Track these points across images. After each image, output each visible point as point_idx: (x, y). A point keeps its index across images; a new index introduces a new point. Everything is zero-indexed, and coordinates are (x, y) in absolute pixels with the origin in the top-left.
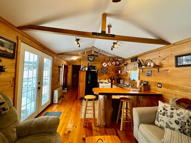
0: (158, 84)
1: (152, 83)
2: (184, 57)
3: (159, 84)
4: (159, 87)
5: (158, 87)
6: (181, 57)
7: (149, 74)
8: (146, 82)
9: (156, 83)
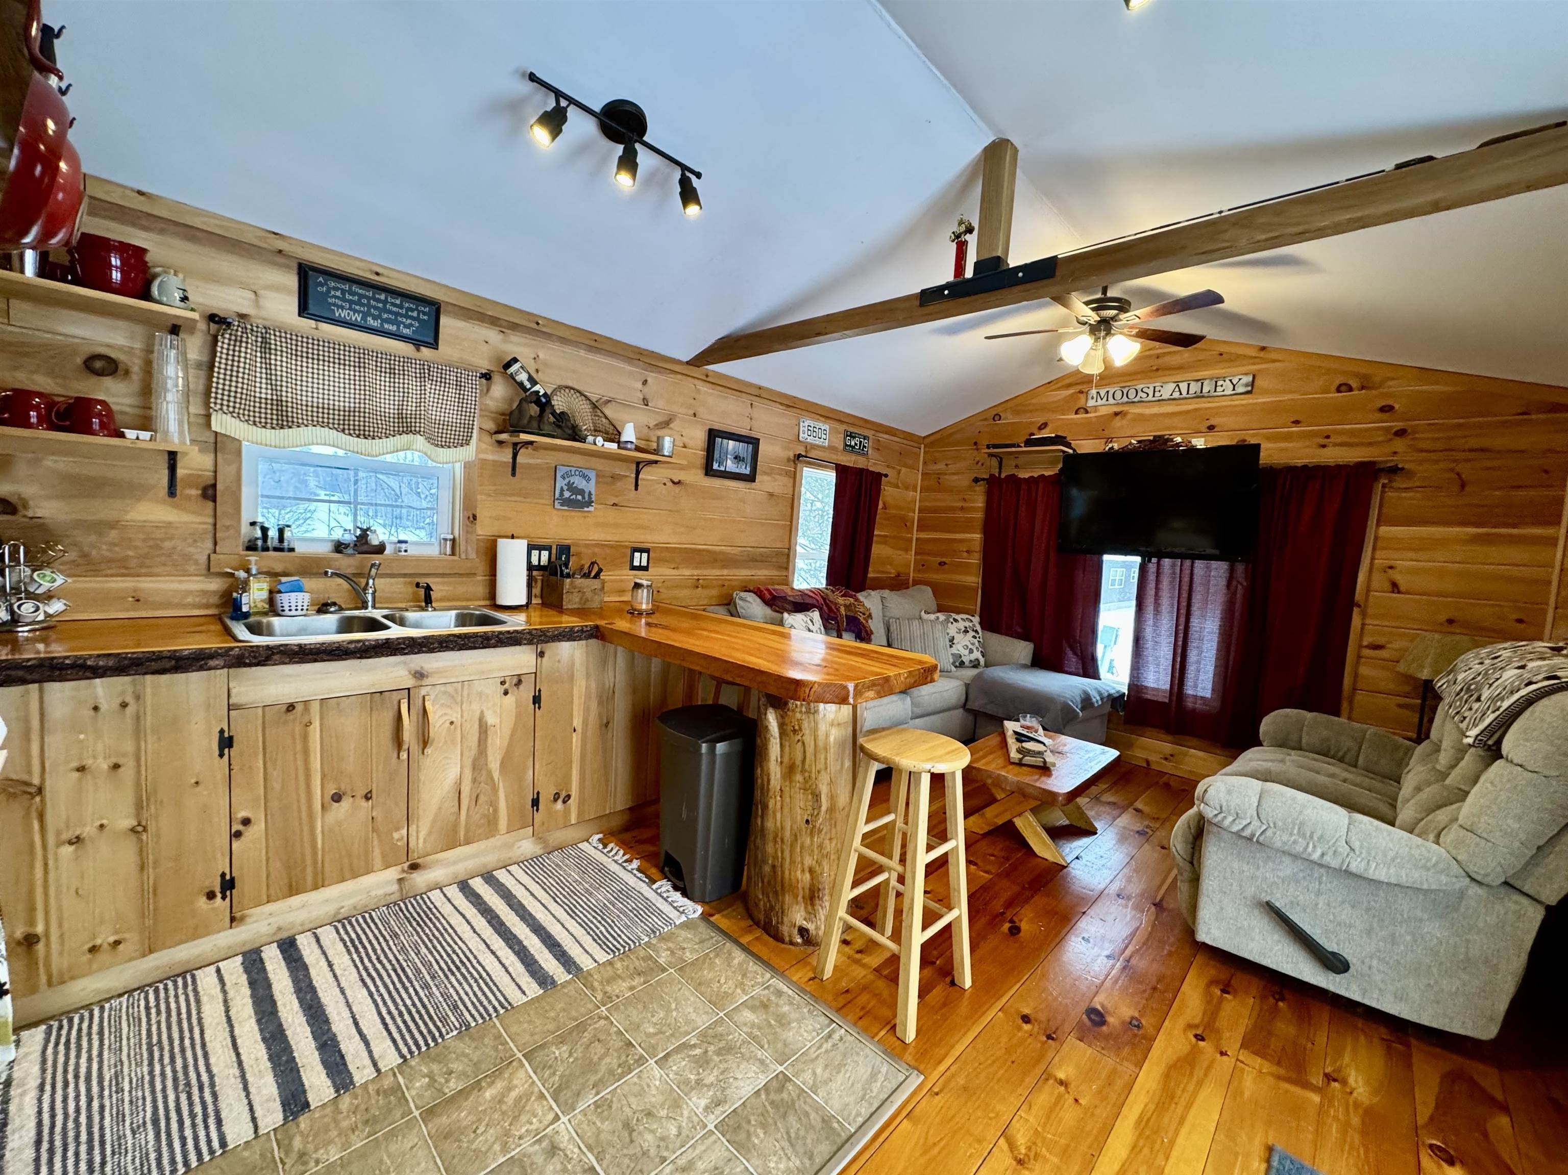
0: (636, 550)
1: (596, 550)
2: (731, 443)
3: (637, 555)
4: (640, 568)
5: (633, 568)
6: (725, 441)
7: (581, 492)
8: (548, 548)
9: (616, 546)
